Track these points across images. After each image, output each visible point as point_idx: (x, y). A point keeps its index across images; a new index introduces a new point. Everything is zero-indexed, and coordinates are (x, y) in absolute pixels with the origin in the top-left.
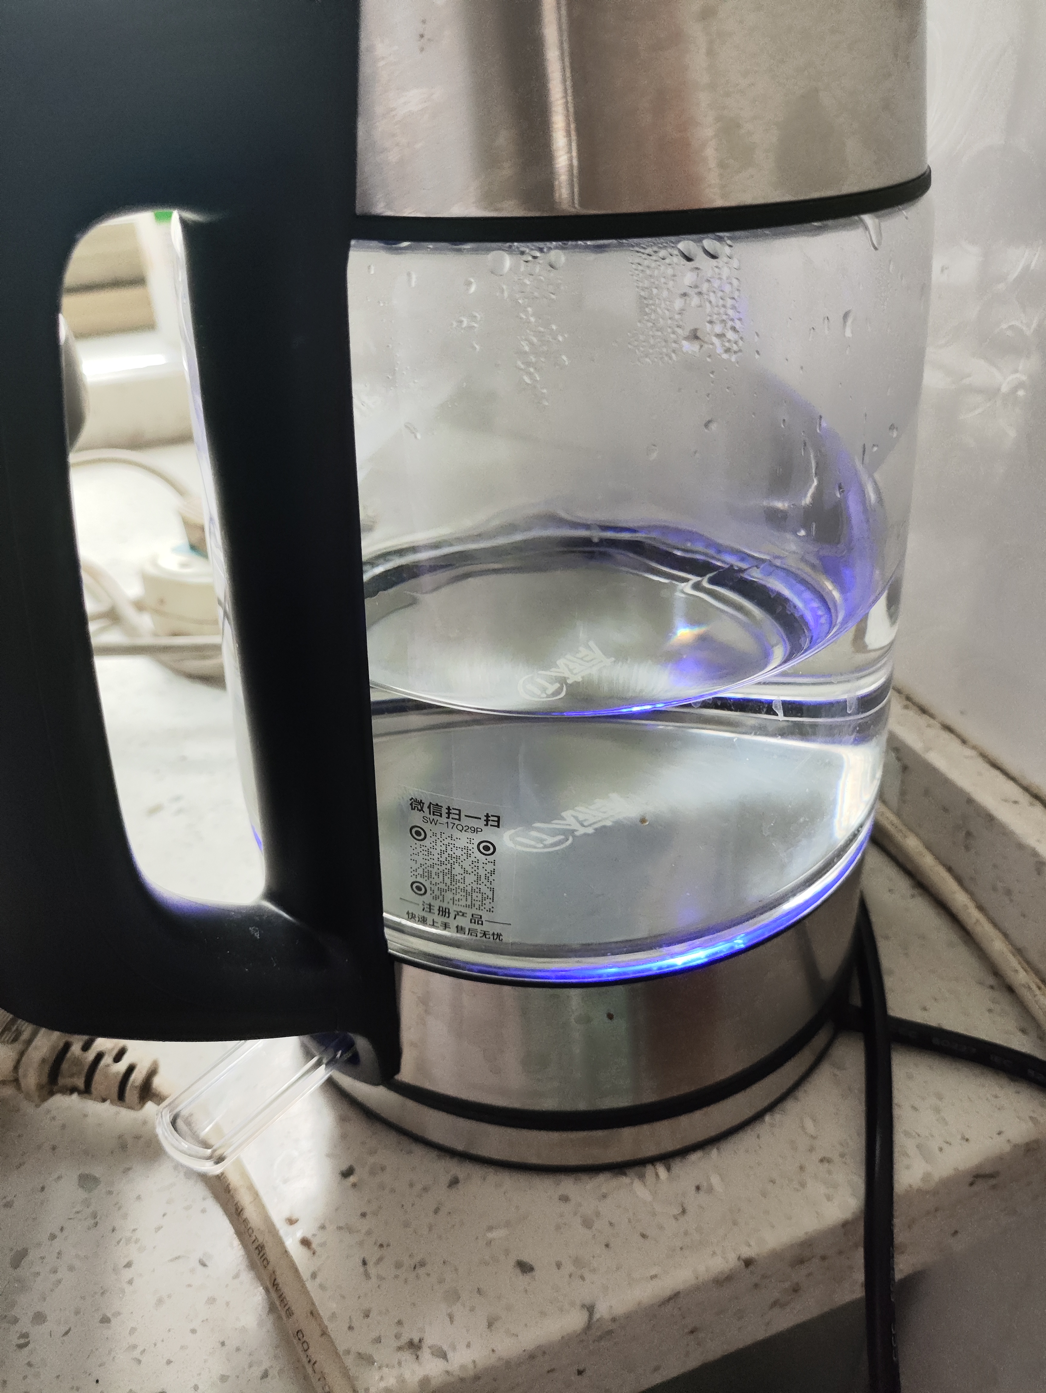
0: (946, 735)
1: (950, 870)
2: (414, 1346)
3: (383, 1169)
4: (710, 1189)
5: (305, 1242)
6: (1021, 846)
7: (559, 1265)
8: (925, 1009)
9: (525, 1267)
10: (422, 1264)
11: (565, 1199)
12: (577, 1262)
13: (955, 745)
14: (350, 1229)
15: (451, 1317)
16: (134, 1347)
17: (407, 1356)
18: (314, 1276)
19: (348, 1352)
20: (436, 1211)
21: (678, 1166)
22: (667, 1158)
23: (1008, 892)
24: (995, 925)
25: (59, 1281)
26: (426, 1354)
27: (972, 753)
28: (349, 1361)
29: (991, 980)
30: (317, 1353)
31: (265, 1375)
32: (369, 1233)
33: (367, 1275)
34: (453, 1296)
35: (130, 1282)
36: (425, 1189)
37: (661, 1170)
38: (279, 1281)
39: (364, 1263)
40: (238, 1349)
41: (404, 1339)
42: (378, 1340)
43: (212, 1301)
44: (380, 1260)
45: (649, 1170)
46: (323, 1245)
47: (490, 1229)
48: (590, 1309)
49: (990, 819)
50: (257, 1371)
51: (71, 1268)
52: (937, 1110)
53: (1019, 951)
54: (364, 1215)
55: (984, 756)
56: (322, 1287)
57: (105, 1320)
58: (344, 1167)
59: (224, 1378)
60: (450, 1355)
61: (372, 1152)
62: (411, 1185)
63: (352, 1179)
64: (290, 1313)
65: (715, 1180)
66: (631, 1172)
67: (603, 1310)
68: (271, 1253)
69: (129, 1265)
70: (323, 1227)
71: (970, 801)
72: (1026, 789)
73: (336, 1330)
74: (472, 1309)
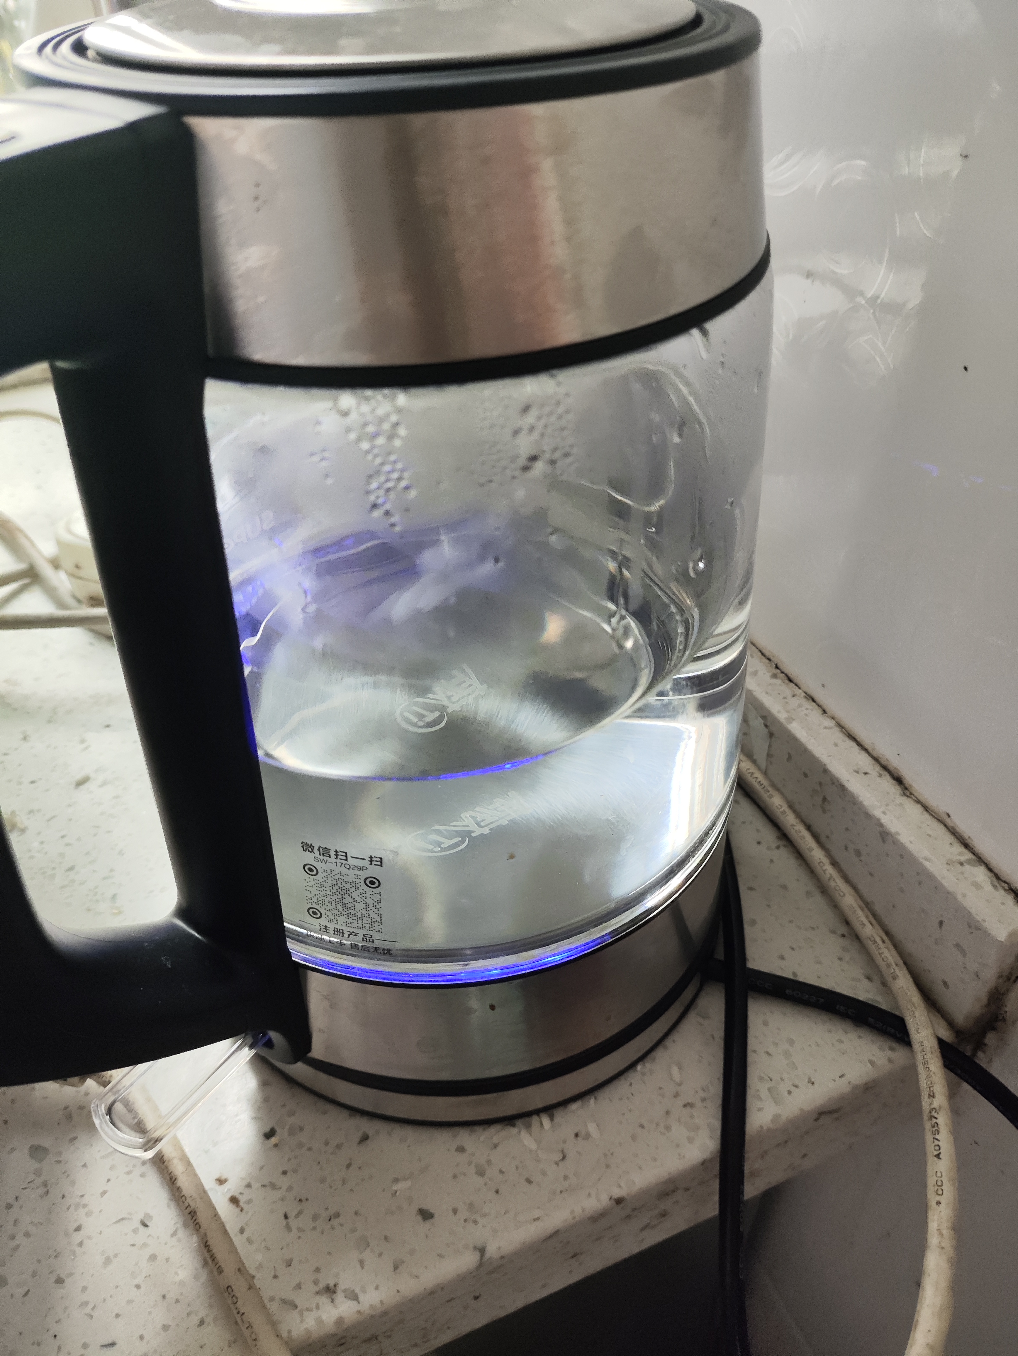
0: (809, 705)
1: (809, 828)
2: (330, 1291)
3: (301, 1129)
4: (587, 1136)
5: (234, 1200)
6: (868, 816)
7: (455, 1211)
8: (782, 958)
9: (426, 1215)
10: (337, 1215)
11: (461, 1149)
12: (471, 1207)
13: (815, 714)
14: (273, 1186)
15: (361, 1262)
16: (86, 1304)
17: (324, 1300)
18: (242, 1231)
19: (272, 1299)
20: (349, 1166)
21: (559, 1115)
22: (549, 1109)
23: (858, 853)
24: (847, 879)
25: (16, 1248)
26: (340, 1297)
27: (830, 723)
28: (273, 1307)
29: (843, 929)
30: (246, 1305)
31: (202, 1323)
32: (290, 1189)
33: (288, 1228)
34: (364, 1243)
35: (81, 1244)
36: (339, 1147)
37: (546, 1120)
38: (210, 1242)
39: (286, 1217)
40: (177, 1301)
41: (322, 1285)
42: (299, 1286)
43: (153, 1258)
44: (300, 1213)
45: (535, 1121)
46: (249, 1202)
47: (396, 1180)
48: (482, 1251)
49: (842, 788)
50: (195, 1320)
51: (27, 1235)
52: (787, 1055)
53: (867, 905)
54: (284, 1173)
55: (840, 726)
56: (249, 1241)
57: (60, 1281)
58: (267, 1129)
59: (165, 1328)
60: (361, 1297)
61: (291, 1113)
62: (327, 1143)
63: (274, 1140)
64: (220, 1271)
65: (592, 1128)
66: (519, 1123)
67: (492, 1250)
68: (203, 1217)
69: (78, 1229)
70: (249, 1186)
71: (826, 771)
72: (876, 760)
73: (263, 1280)
74: (380, 1255)
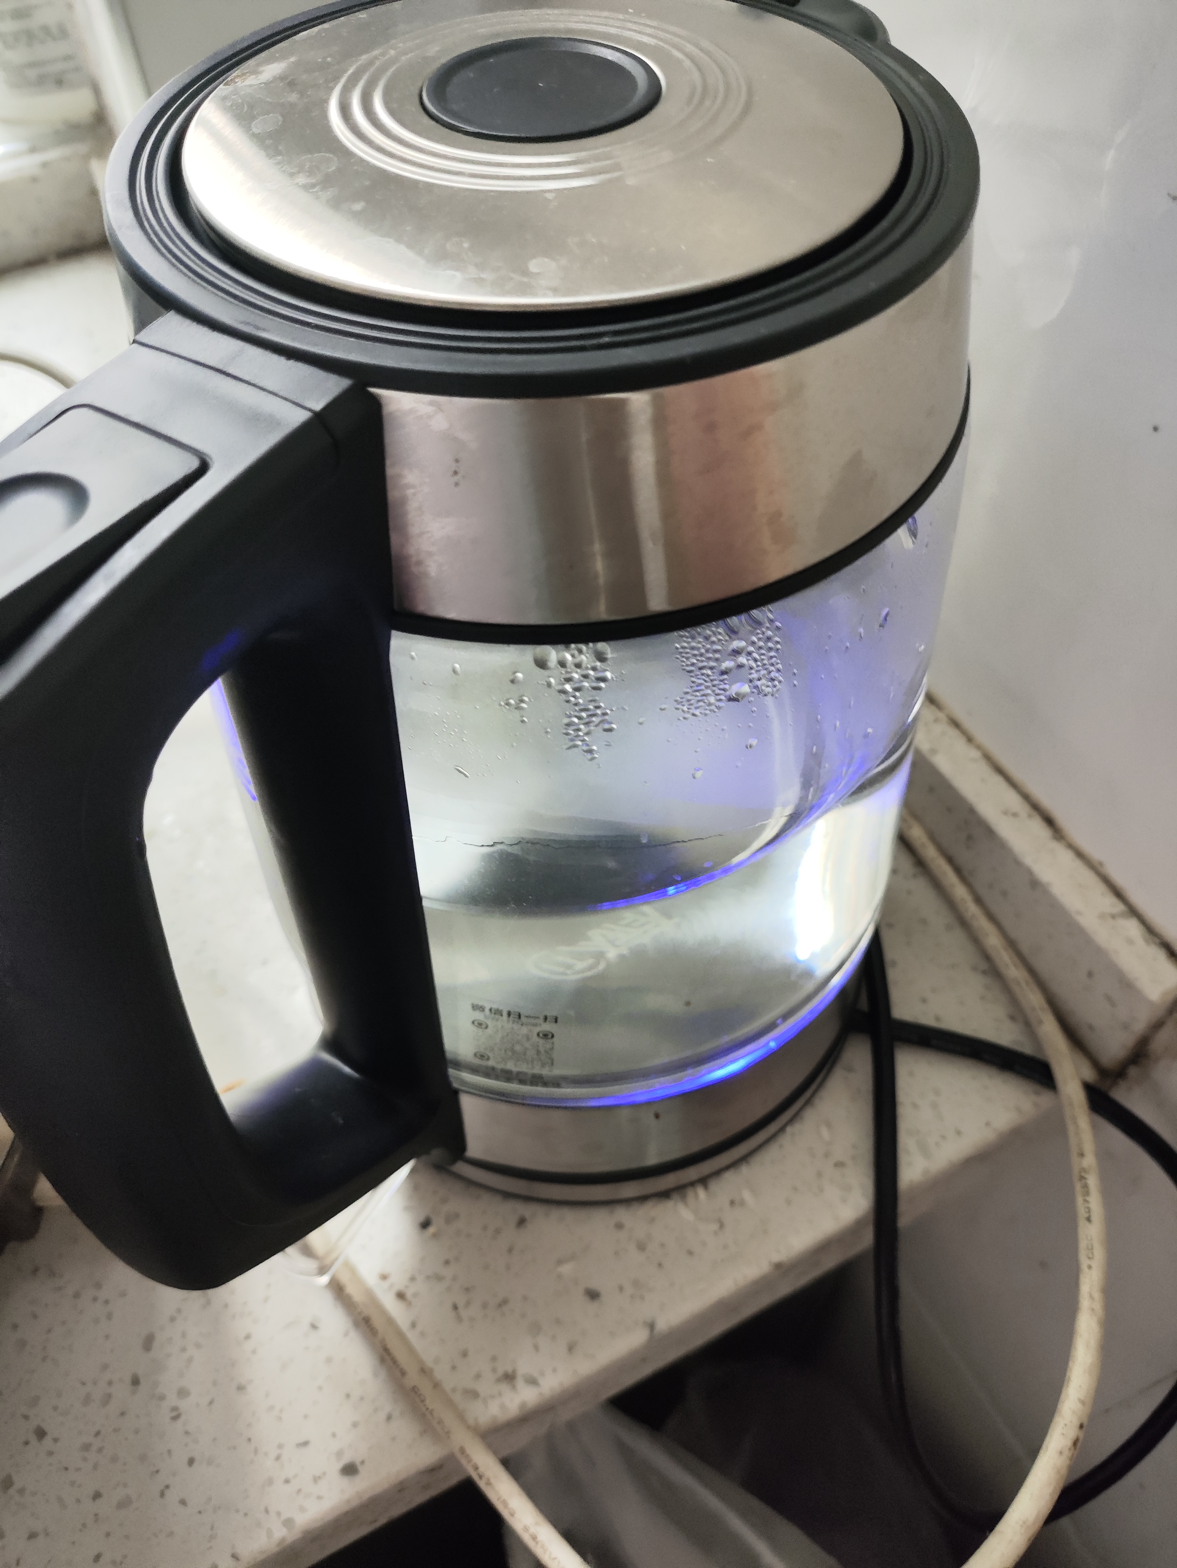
0: (953, 732)
1: (950, 860)
2: (509, 1378)
3: (457, 1216)
4: (742, 1203)
5: (401, 1296)
6: (1018, 863)
7: (621, 1289)
8: (924, 1001)
9: (593, 1295)
10: (505, 1302)
11: (619, 1226)
12: (636, 1284)
13: (960, 744)
14: (437, 1277)
15: (536, 1348)
16: (271, 1408)
17: (504, 1387)
18: (413, 1325)
19: (454, 1390)
20: (510, 1250)
21: (714, 1185)
22: (704, 1181)
23: (1004, 894)
24: (991, 917)
25: (190, 1360)
26: (520, 1383)
27: (975, 754)
28: (457, 1398)
29: (983, 965)
30: (432, 1402)
31: (389, 1418)
32: (455, 1278)
33: (459, 1319)
34: (535, 1329)
35: (254, 1352)
36: (498, 1231)
37: (701, 1192)
38: (389, 1346)
39: (455, 1307)
40: (362, 1399)
41: (500, 1372)
42: (478, 1376)
43: (329, 1360)
44: (468, 1304)
45: (690, 1193)
46: (415, 1295)
47: (560, 1262)
48: (652, 1326)
49: (990, 831)
50: (382, 1415)
51: (198, 1346)
52: (934, 1106)
53: (1012, 944)
54: (447, 1262)
55: (988, 758)
56: (423, 1334)
57: (241, 1388)
58: (422, 1218)
59: (355, 1425)
60: (541, 1381)
61: (444, 1201)
62: (485, 1229)
63: (431, 1230)
64: (403, 1373)
65: (747, 1195)
66: (675, 1196)
67: (662, 1325)
68: (378, 1322)
69: (248, 1337)
70: (413, 1279)
71: (972, 811)
72: (1026, 797)
73: (441, 1373)
74: (554, 1338)
